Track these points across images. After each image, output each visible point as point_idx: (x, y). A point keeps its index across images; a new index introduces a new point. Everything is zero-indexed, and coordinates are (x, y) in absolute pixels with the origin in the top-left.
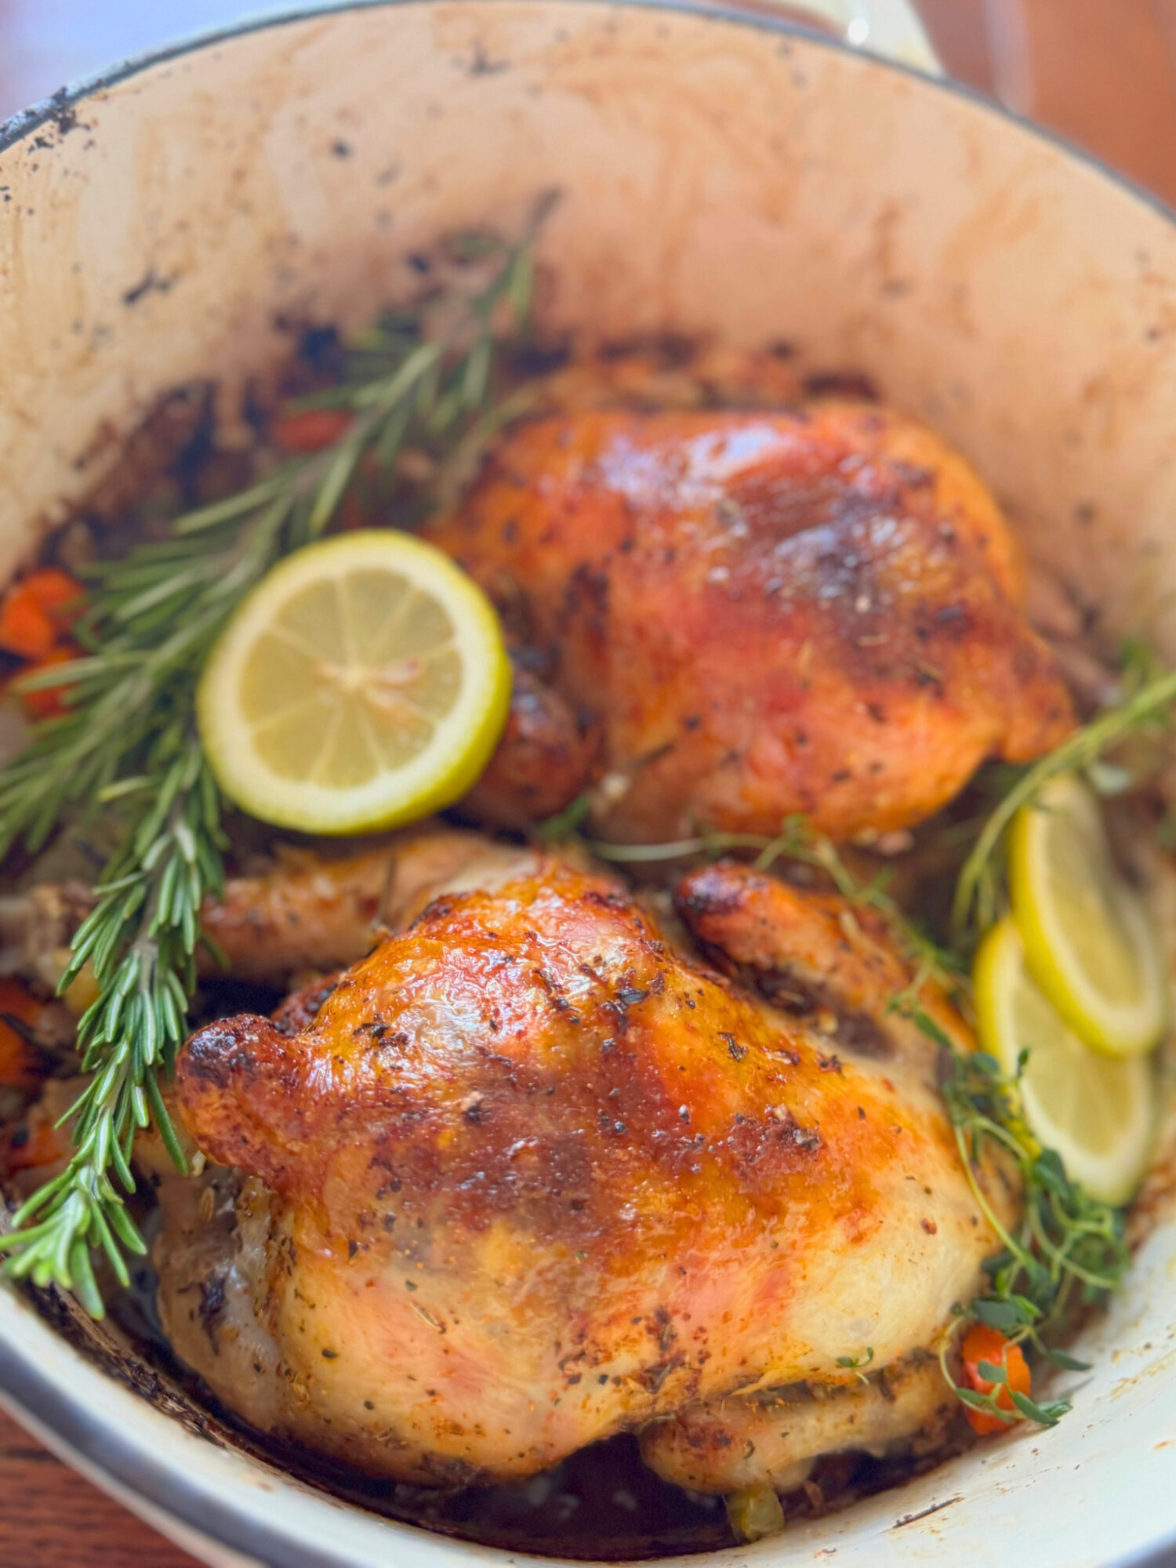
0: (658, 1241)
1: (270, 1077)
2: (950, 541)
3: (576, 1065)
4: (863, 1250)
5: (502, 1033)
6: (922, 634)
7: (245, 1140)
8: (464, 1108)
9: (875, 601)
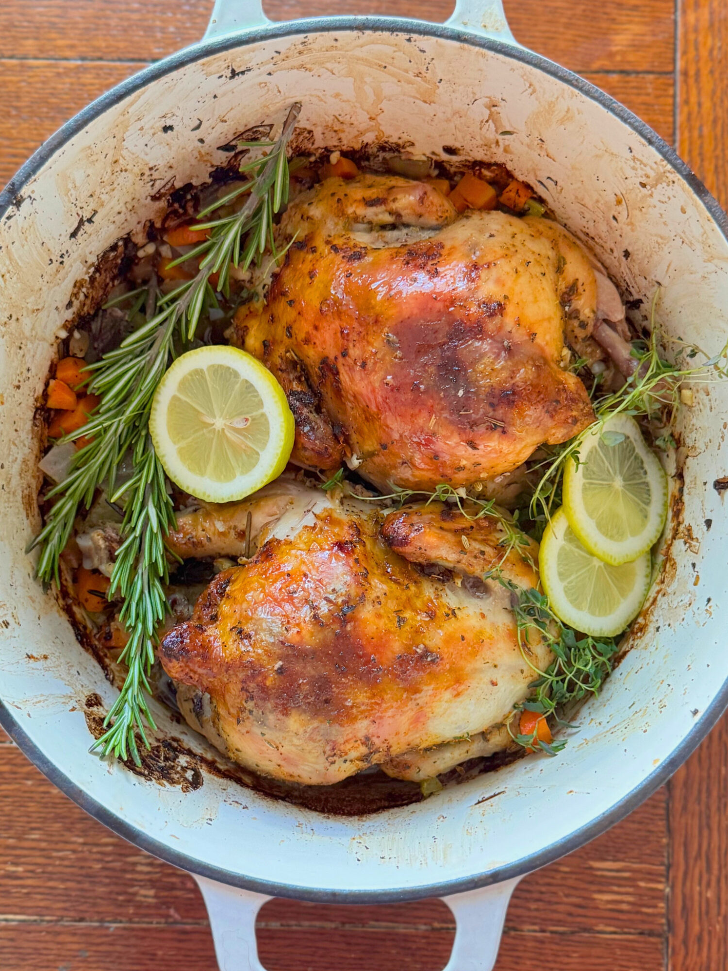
0: (362, 712)
1: (196, 656)
2: (509, 350)
3: (324, 644)
4: (460, 699)
5: (291, 632)
6: (492, 405)
7: (191, 678)
8: (276, 668)
9: (467, 392)
